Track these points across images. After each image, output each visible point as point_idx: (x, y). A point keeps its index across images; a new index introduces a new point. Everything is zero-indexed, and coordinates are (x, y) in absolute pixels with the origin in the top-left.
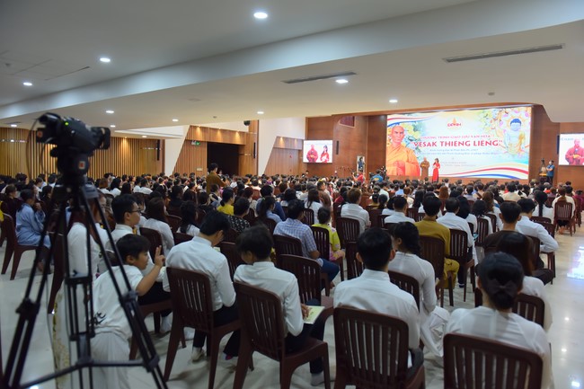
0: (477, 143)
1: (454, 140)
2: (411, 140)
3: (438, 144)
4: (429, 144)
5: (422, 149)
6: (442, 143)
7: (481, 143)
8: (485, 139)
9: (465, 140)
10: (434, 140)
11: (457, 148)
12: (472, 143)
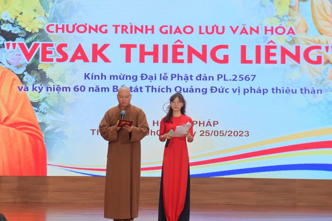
0: (251, 55)
1: (170, 40)
2: (10, 36)
3: (115, 53)
4: (80, 54)
5: (52, 70)
6: (128, 48)
7: (266, 55)
8: (281, 41)
9: (212, 41)
10: (99, 39)
11: (182, 69)
12: (235, 55)
